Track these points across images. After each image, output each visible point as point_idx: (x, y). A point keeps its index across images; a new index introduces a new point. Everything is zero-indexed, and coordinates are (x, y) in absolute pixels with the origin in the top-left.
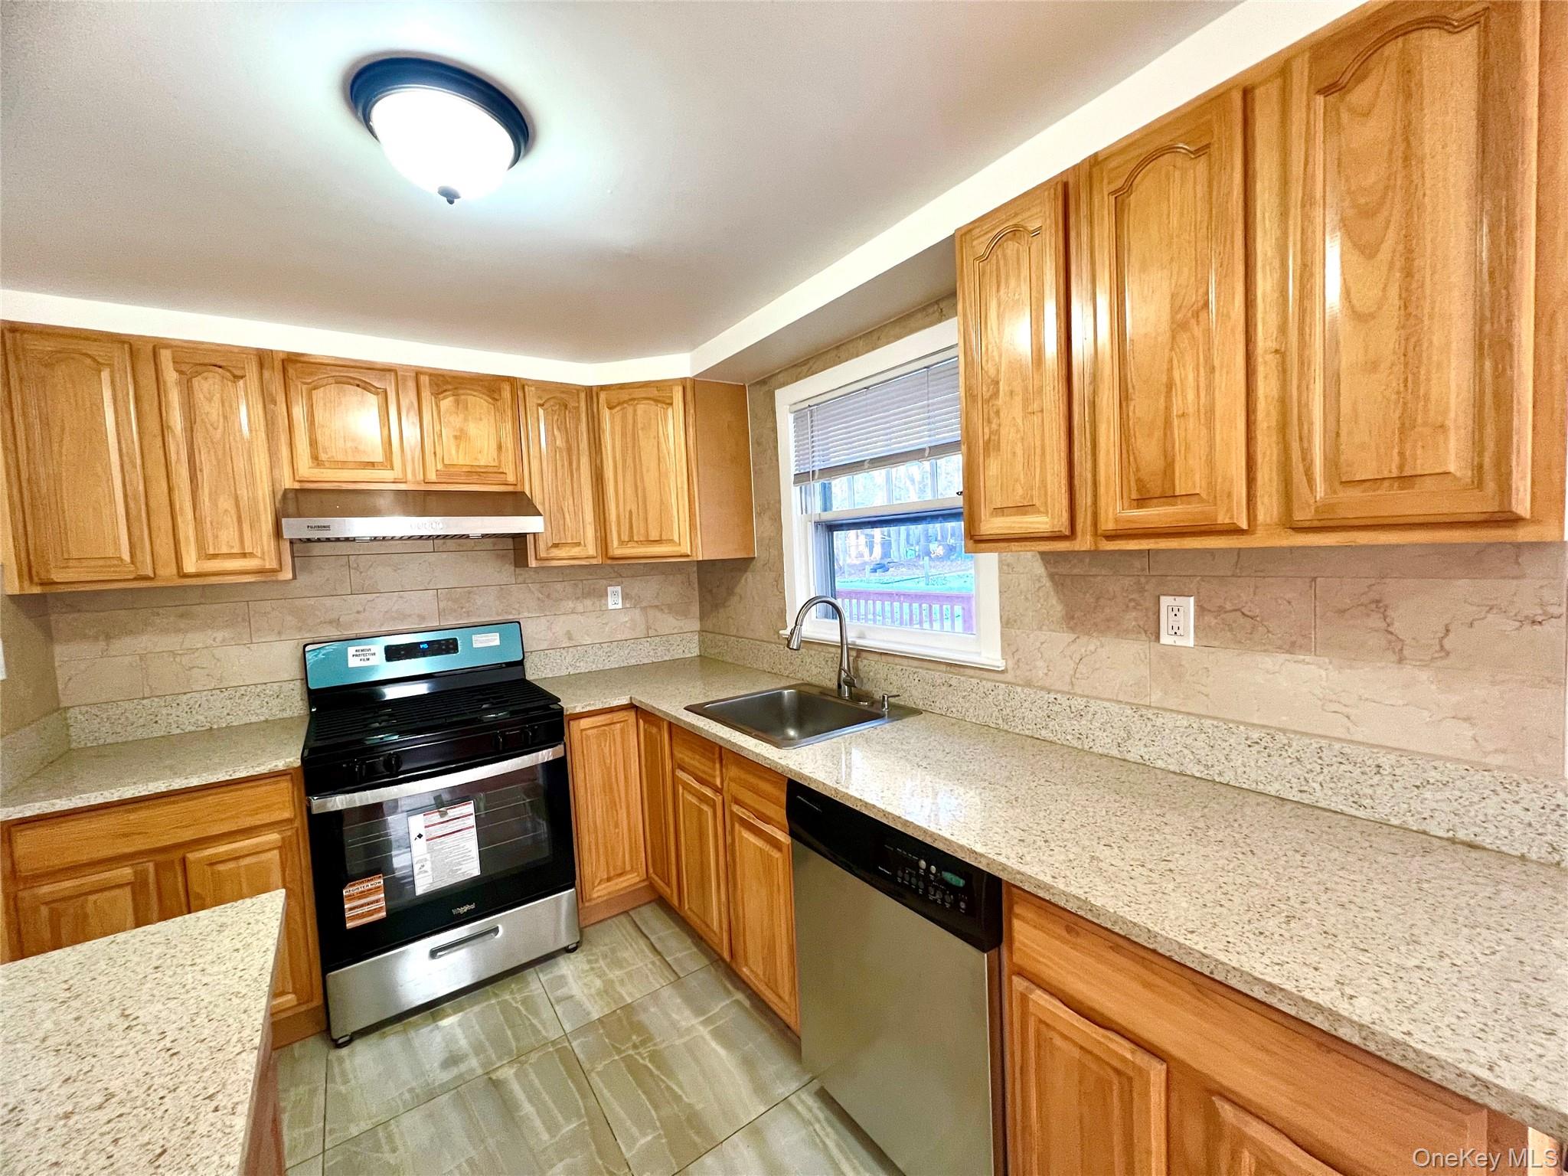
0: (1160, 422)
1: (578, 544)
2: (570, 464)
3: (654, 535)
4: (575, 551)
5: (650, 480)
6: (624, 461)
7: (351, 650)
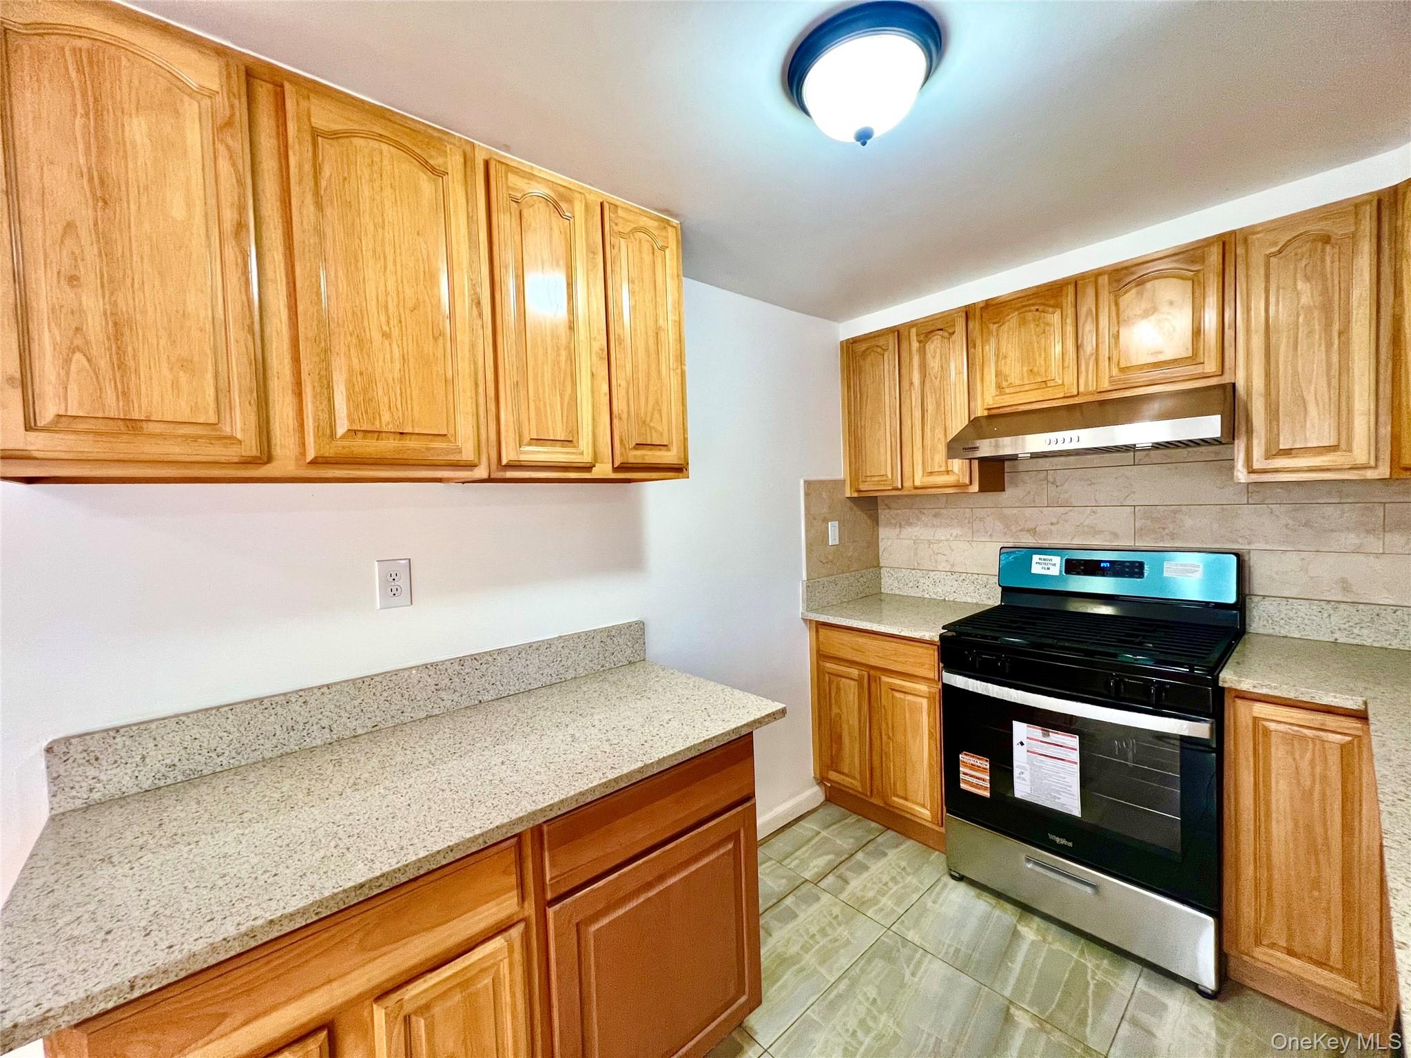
1: (1334, 447)
4: (1326, 460)
7: (1036, 558)
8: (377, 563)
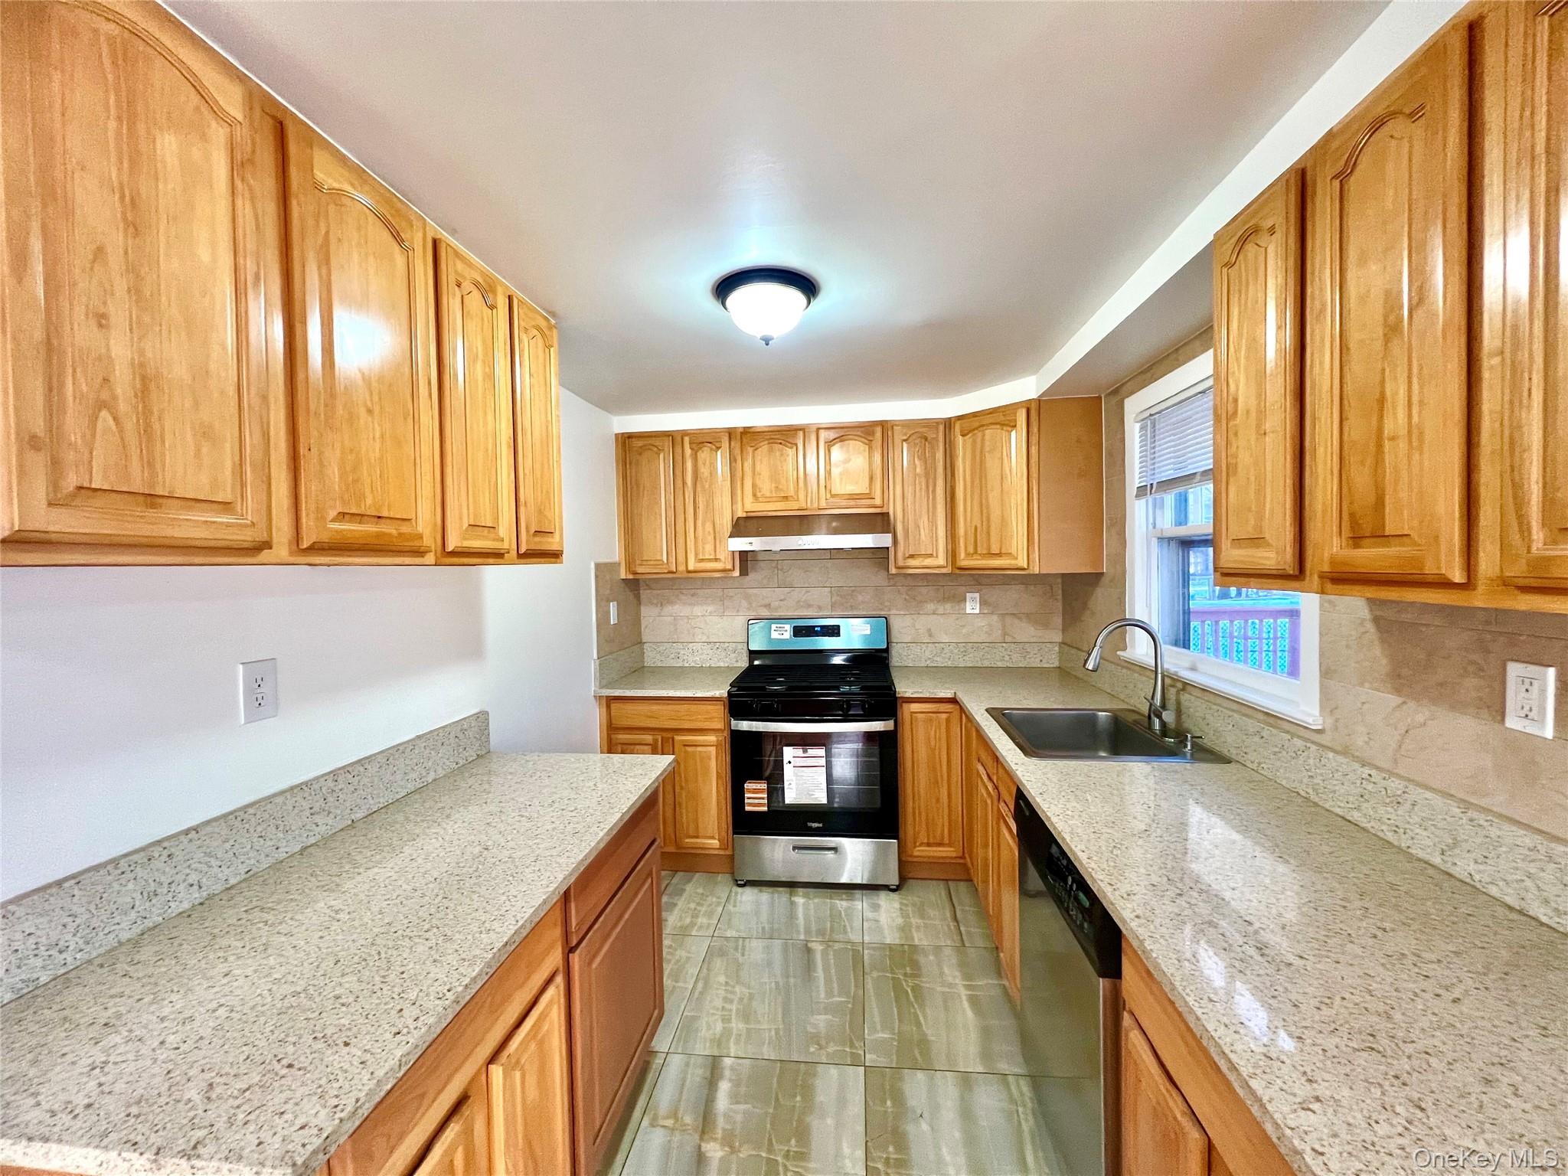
0: (1372, 448)
1: (931, 555)
2: (927, 487)
3: (995, 549)
4: (928, 562)
5: (994, 497)
6: (972, 482)
7: (774, 627)
8: (241, 666)
